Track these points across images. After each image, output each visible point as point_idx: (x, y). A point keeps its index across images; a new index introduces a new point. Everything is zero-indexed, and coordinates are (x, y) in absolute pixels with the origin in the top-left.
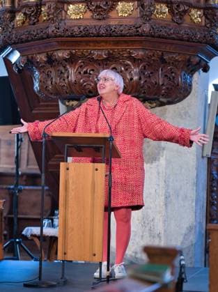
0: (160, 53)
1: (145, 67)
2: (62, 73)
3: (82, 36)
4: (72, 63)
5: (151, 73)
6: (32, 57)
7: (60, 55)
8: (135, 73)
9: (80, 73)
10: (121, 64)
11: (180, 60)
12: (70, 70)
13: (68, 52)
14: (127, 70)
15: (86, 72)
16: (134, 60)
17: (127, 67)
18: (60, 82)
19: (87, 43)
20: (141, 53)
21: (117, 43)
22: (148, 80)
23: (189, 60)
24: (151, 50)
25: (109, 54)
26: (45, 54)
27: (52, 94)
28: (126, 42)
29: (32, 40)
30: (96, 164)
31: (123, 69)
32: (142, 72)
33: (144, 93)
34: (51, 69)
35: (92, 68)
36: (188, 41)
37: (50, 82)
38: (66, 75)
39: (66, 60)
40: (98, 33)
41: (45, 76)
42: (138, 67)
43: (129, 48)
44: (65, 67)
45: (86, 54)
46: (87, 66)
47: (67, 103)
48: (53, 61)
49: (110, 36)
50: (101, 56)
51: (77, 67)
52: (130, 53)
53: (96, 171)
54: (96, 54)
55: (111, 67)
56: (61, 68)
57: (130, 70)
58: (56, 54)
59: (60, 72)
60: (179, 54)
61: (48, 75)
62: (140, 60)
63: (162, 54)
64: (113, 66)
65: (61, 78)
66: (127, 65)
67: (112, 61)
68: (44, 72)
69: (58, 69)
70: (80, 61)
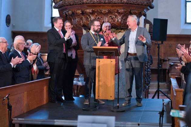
0: (130, 10)
1: (123, 16)
2: (88, 18)
3: (98, 4)
5: (126, 18)
6: (74, 11)
7: (88, 11)
8: (119, 19)
9: (96, 18)
10: (113, 15)
12: (92, 17)
13: (92, 10)
14: (116, 17)
15: (98, 18)
16: (119, 13)
18: (87, 22)
19: (100, 6)
20: (122, 10)
21: (112, 6)
22: (125, 21)
23: (141, 13)
24: (126, 9)
25: (109, 10)
26: (81, 10)
28: (116, 6)
29: (76, 4)
30: (111, 59)
31: (114, 17)
32: (122, 18)
33: (123, 27)
34: (82, 16)
35: (101, 16)
36: (141, 5)
37: (82, 22)
38: (90, 19)
39: (90, 13)
40: (105, 2)
41: (79, 19)
42: (121, 16)
43: (117, 8)
44: (89, 16)
45: (99, 11)
46: (98, 16)
48: (84, 13)
49: (110, 3)
50: (105, 11)
51: (95, 16)
52: (118, 10)
53: (111, 62)
54: (103, 11)
55: (109, 16)
56: (88, 16)
57: (117, 17)
58: (86, 10)
59: (87, 18)
60: (137, 10)
61: (81, 19)
62: (122, 13)
63: (131, 10)
64: (110, 15)
65: (87, 20)
66: (116, 15)
67: (110, 13)
68: (79, 17)
69: (86, 16)
70: (96, 14)
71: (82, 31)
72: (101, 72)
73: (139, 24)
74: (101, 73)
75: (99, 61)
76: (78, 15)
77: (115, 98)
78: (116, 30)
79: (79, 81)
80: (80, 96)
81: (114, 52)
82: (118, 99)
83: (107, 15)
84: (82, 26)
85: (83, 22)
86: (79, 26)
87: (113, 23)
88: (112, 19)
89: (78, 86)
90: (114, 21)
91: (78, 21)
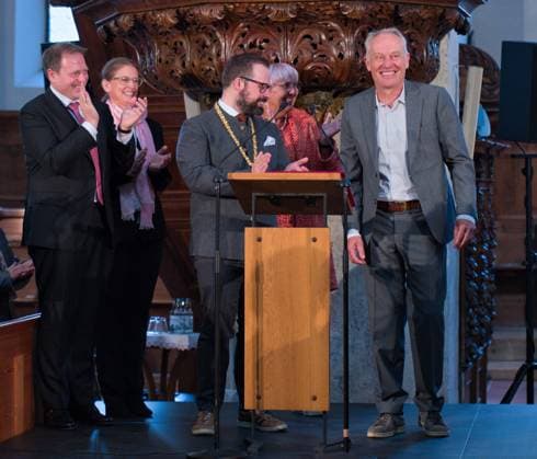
0: (392, 7)
1: (364, 34)
2: (204, 46)
4: (227, 28)
6: (144, 17)
7: (206, 13)
8: (348, 46)
9: (242, 46)
10: (320, 28)
11: (426, 16)
12: (222, 41)
13: (222, 8)
14: (331, 39)
15: (252, 45)
16: (346, 21)
17: (331, 35)
18: (202, 64)
20: (360, 8)
23: (442, 17)
25: (300, 10)
26: (174, 12)
31: (323, 37)
32: (359, 43)
34: (180, 39)
35: (266, 36)
37: (178, 63)
38: (214, 51)
39: (216, 23)
41: (168, 50)
42: (353, 32)
44: (211, 35)
45: (255, 12)
46: (253, 33)
48: (188, 24)
50: (283, 14)
51: (236, 35)
52: (338, 8)
53: (313, 243)
54: (273, 12)
55: (301, 35)
56: (204, 36)
57: (336, 40)
58: (197, 12)
59: (201, 43)
60: (426, 6)
61: (176, 49)
62: (357, 21)
63: (397, 7)
64: (304, 32)
65: (204, 56)
66: (331, 31)
67: (303, 23)
68: (166, 43)
69: (196, 38)
70: (241, 25)
71: (183, 106)
72: (268, 286)
73: (438, 67)
74: (265, 293)
75: (259, 240)
76: (160, 33)
77: (331, 405)
78: (335, 96)
79: (171, 330)
80: (177, 399)
81: (325, 195)
82: (345, 410)
83: (292, 30)
84: (181, 84)
85: (184, 64)
86: (170, 82)
87: (318, 64)
88: (314, 46)
89: (166, 352)
90: (324, 56)
91: (160, 60)
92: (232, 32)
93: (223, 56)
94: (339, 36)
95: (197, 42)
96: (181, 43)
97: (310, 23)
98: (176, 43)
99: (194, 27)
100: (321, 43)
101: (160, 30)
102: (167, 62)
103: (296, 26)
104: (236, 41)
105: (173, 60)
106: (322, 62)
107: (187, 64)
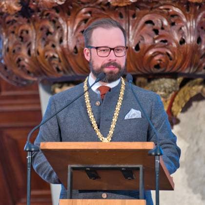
2: (48, 33)
4: (69, 14)
8: (189, 31)
10: (162, 13)
12: (64, 27)
14: (173, 24)
17: (173, 20)
18: (46, 51)
27: (29, 72)
31: (165, 23)
34: (26, 27)
37: (24, 52)
38: (57, 37)
41: (15, 39)
42: (195, 17)
44: (54, 22)
47: (58, 90)
48: (33, 11)
51: (78, 20)
55: (143, 20)
57: (178, 25)
59: (45, 31)
61: (21, 37)
64: (147, 18)
65: (47, 43)
66: (173, 16)
67: (144, 8)
68: (13, 32)
69: (41, 26)
70: (83, 10)
83: (134, 16)
85: (29, 53)
86: (17, 71)
87: (160, 50)
88: (156, 31)
90: (165, 41)
91: (8, 50)
92: (75, 18)
93: (65, 42)
94: (181, 21)
95: (42, 29)
96: (27, 32)
97: (152, 9)
98: (22, 33)
99: (38, 14)
100: (162, 28)
101: (7, 19)
102: (14, 51)
103: (138, 10)
104: (78, 27)
105: (20, 49)
106: (164, 47)
107: (32, 52)
